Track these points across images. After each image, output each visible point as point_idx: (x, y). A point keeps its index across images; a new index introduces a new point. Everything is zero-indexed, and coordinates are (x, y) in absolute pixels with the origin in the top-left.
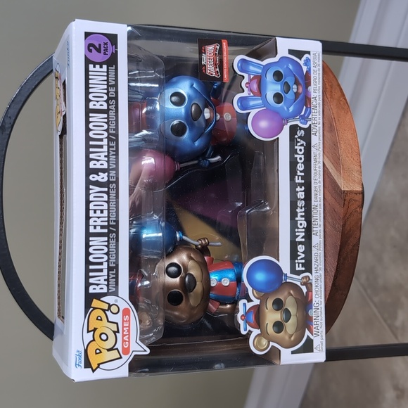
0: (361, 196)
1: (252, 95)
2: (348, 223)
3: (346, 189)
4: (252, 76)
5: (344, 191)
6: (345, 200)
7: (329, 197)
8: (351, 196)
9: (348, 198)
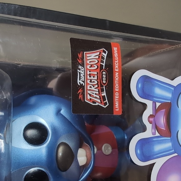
1: (157, 134)
4: (158, 104)
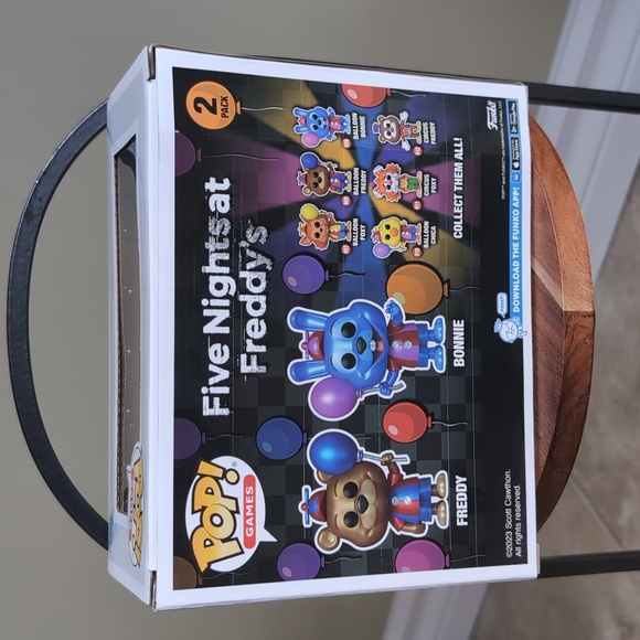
0: (592, 319)
2: (572, 361)
3: (570, 309)
5: (566, 312)
6: (567, 326)
7: (541, 322)
8: (577, 320)
9: (572, 323)
